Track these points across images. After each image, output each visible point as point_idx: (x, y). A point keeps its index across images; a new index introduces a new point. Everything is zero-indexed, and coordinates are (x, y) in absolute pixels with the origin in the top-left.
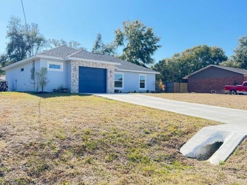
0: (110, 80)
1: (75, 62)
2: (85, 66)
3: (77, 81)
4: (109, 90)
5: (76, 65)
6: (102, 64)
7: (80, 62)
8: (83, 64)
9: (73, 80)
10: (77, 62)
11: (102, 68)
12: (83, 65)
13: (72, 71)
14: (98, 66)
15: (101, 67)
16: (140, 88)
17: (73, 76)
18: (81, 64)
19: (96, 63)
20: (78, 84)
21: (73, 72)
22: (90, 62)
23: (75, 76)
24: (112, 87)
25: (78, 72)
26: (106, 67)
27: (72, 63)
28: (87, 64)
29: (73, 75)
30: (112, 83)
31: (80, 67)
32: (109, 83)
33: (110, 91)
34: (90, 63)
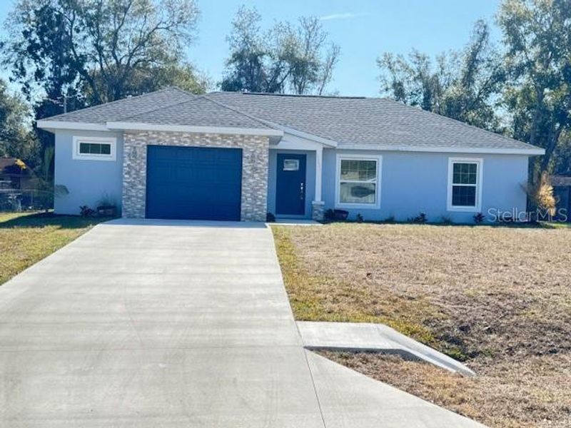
0: (251, 180)
1: (134, 134)
2: (165, 144)
3: (140, 187)
4: (246, 213)
5: (139, 144)
6: (222, 135)
7: (150, 133)
8: (161, 137)
9: (128, 183)
10: (141, 134)
11: (225, 146)
12: (160, 141)
13: (127, 159)
14: (208, 141)
15: (219, 144)
16: (454, 203)
17: (128, 173)
18: (154, 138)
19: (202, 135)
20: (142, 194)
21: (129, 163)
22: (181, 133)
23: (133, 172)
24: (259, 203)
25: (145, 160)
26: (235, 143)
27: (125, 139)
28: (174, 138)
29: (127, 169)
30: (258, 190)
31: (150, 148)
32: (246, 191)
33: (249, 215)
34: (182, 135)
